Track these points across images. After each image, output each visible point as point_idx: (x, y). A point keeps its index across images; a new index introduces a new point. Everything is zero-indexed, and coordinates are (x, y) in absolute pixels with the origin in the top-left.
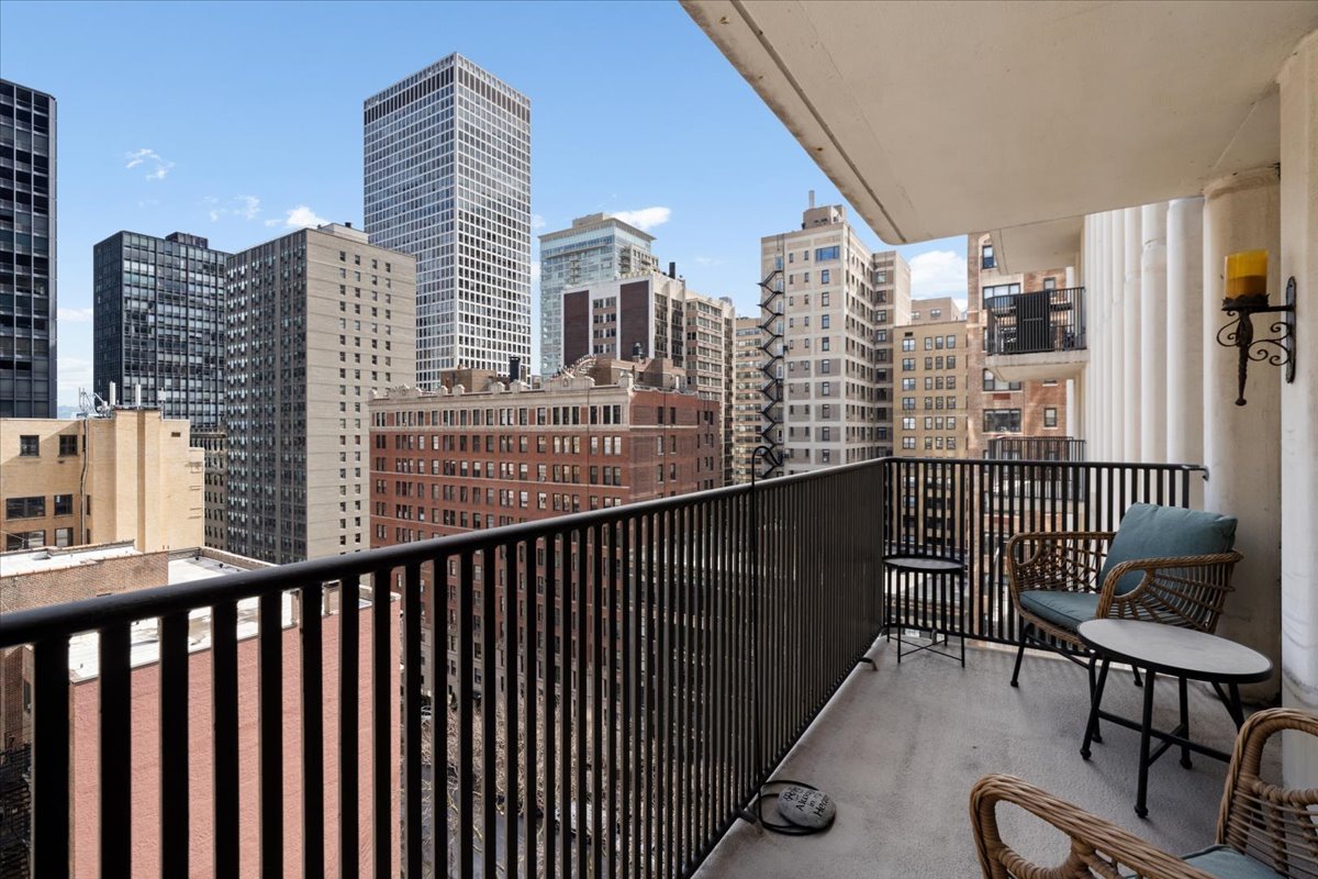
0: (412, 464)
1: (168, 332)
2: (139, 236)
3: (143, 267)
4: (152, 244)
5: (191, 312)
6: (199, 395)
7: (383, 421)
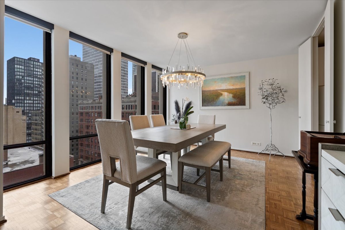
0: (90, 120)
1: (28, 84)
2: (20, 58)
3: (21, 67)
4: (23, 60)
5: (34, 79)
6: (36, 102)
7: (82, 109)
